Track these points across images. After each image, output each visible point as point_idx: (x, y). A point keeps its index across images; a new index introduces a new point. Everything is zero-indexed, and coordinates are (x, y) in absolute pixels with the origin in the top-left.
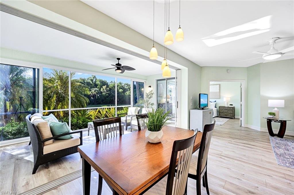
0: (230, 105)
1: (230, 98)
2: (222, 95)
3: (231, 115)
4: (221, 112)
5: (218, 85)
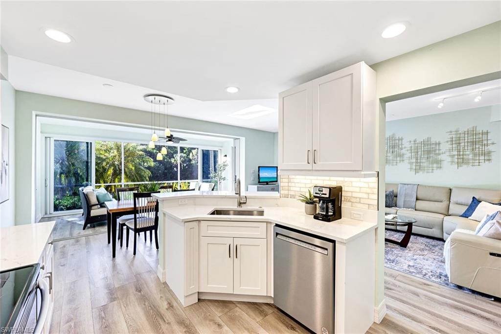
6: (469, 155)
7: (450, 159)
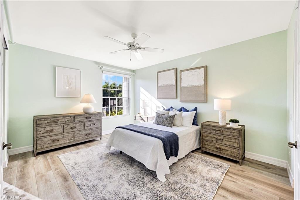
0: (232, 121)
1: (230, 101)
2: (211, 92)
3: (233, 152)
4: (206, 141)
5: (203, 69)
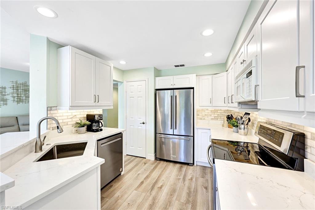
6: (23, 97)
7: (12, 99)
